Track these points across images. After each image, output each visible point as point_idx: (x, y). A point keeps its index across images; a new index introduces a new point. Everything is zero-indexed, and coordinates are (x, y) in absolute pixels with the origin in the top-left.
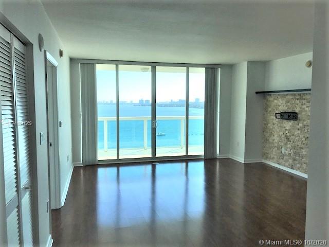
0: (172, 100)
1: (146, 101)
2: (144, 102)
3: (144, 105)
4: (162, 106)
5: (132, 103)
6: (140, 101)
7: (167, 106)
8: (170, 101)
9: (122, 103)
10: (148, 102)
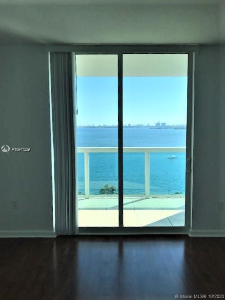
1: (162, 124)
2: (161, 125)
3: (161, 128)
4: (178, 129)
5: (148, 126)
6: (156, 124)
9: (139, 126)
10: (164, 124)
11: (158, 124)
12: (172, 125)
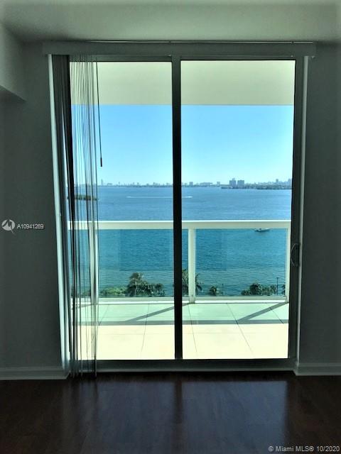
0: (277, 180)
2: (237, 183)
3: (237, 188)
4: (262, 189)
5: (219, 185)
6: (230, 181)
7: (271, 189)
8: (275, 181)
9: (205, 185)
10: (241, 182)
11: (232, 182)
12: (253, 183)
